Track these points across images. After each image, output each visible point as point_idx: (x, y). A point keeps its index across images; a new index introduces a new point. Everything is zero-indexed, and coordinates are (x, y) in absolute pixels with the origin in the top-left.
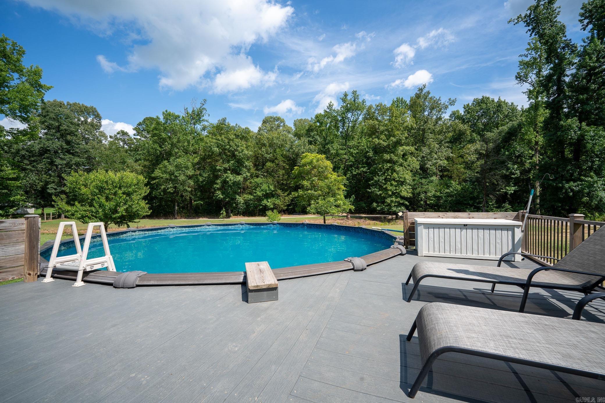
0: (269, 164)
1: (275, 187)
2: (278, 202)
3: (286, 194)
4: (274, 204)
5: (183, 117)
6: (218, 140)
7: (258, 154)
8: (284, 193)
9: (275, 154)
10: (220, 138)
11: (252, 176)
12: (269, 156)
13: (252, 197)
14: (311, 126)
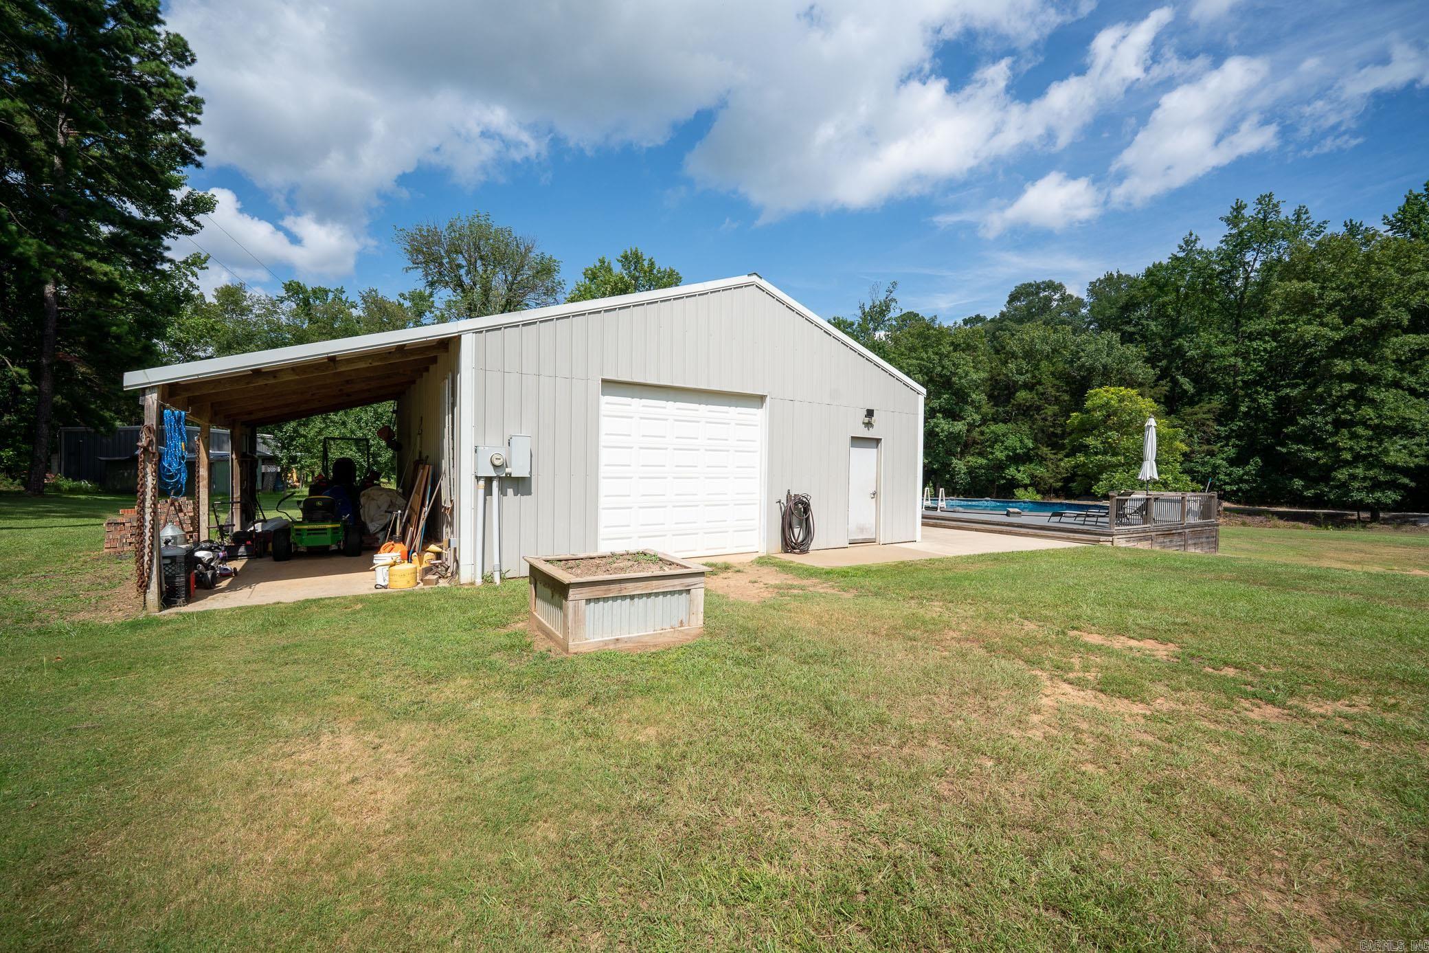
0: (1022, 395)
1: (1035, 440)
2: (1040, 471)
3: (1060, 456)
4: (1032, 477)
5: (859, 324)
6: (922, 359)
7: (999, 375)
8: (1055, 454)
9: (1037, 373)
10: (925, 356)
11: (984, 421)
12: (1023, 378)
13: (984, 461)
14: (1131, 298)
